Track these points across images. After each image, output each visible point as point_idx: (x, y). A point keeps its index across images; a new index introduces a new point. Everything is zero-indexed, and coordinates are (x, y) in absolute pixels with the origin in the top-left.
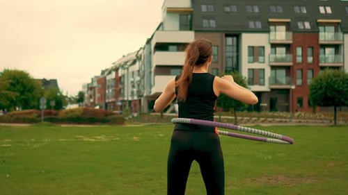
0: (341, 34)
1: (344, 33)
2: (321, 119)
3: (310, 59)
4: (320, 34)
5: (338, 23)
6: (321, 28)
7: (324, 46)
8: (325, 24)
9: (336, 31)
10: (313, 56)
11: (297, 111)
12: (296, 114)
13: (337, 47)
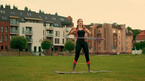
0: (18, 22)
1: (19, 22)
2: (11, 54)
3: (6, 31)
4: (11, 22)
5: (17, 18)
6: (11, 20)
7: (12, 26)
8: (12, 18)
9: (16, 21)
10: (8, 30)
11: (1, 51)
12: (2, 52)
13: (17, 27)
